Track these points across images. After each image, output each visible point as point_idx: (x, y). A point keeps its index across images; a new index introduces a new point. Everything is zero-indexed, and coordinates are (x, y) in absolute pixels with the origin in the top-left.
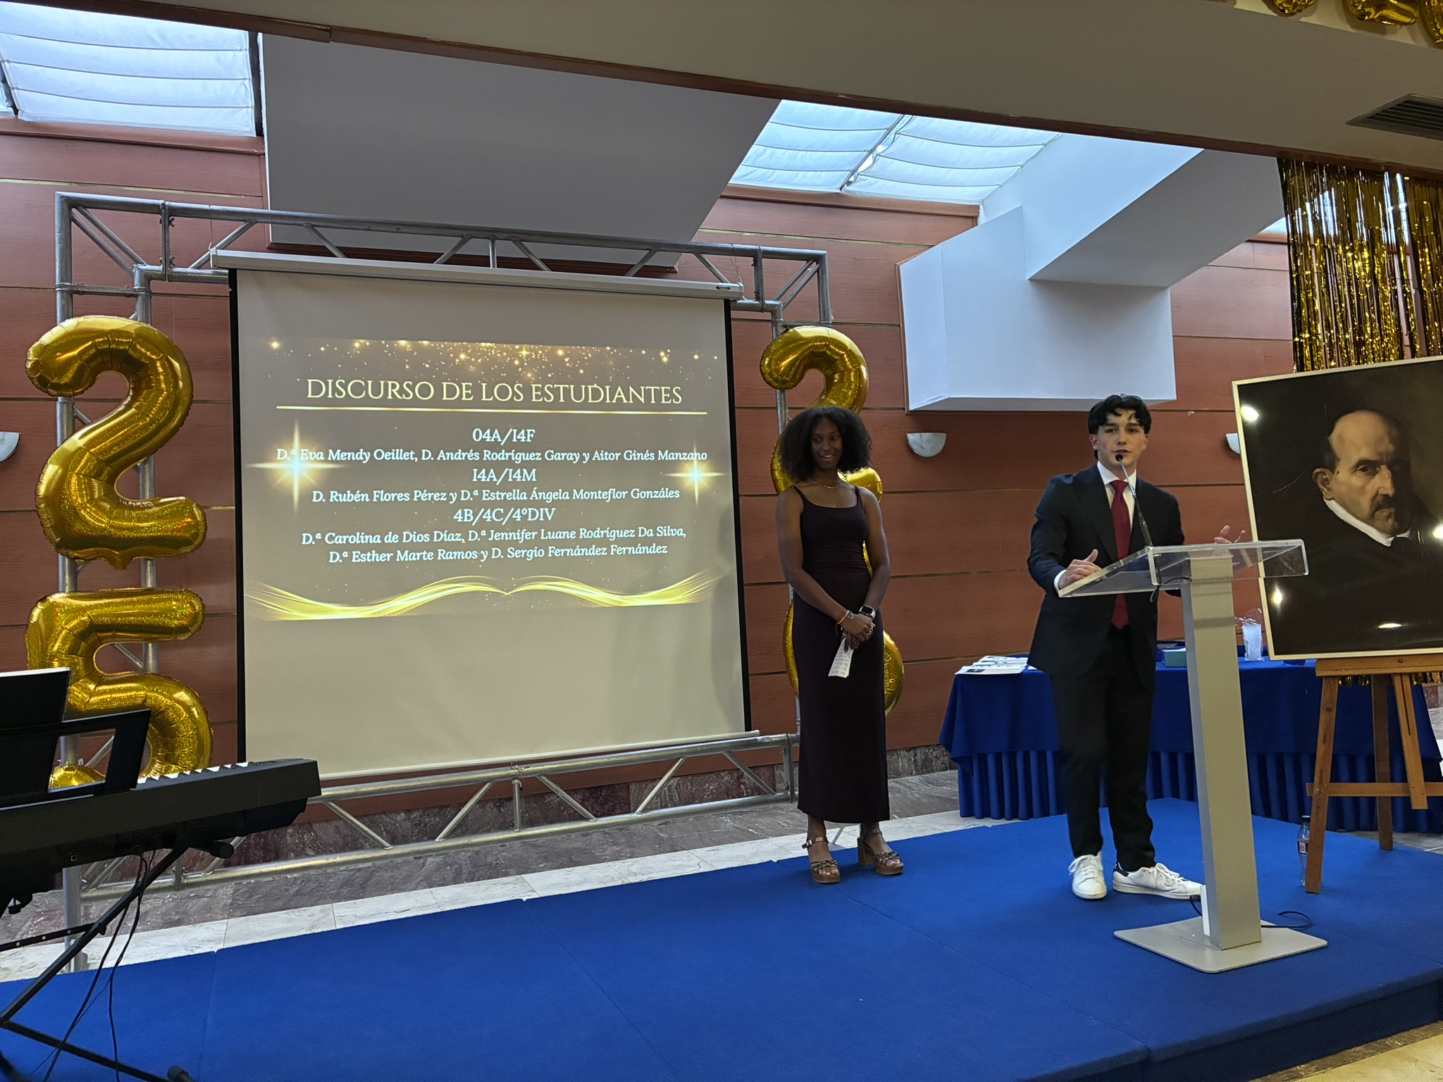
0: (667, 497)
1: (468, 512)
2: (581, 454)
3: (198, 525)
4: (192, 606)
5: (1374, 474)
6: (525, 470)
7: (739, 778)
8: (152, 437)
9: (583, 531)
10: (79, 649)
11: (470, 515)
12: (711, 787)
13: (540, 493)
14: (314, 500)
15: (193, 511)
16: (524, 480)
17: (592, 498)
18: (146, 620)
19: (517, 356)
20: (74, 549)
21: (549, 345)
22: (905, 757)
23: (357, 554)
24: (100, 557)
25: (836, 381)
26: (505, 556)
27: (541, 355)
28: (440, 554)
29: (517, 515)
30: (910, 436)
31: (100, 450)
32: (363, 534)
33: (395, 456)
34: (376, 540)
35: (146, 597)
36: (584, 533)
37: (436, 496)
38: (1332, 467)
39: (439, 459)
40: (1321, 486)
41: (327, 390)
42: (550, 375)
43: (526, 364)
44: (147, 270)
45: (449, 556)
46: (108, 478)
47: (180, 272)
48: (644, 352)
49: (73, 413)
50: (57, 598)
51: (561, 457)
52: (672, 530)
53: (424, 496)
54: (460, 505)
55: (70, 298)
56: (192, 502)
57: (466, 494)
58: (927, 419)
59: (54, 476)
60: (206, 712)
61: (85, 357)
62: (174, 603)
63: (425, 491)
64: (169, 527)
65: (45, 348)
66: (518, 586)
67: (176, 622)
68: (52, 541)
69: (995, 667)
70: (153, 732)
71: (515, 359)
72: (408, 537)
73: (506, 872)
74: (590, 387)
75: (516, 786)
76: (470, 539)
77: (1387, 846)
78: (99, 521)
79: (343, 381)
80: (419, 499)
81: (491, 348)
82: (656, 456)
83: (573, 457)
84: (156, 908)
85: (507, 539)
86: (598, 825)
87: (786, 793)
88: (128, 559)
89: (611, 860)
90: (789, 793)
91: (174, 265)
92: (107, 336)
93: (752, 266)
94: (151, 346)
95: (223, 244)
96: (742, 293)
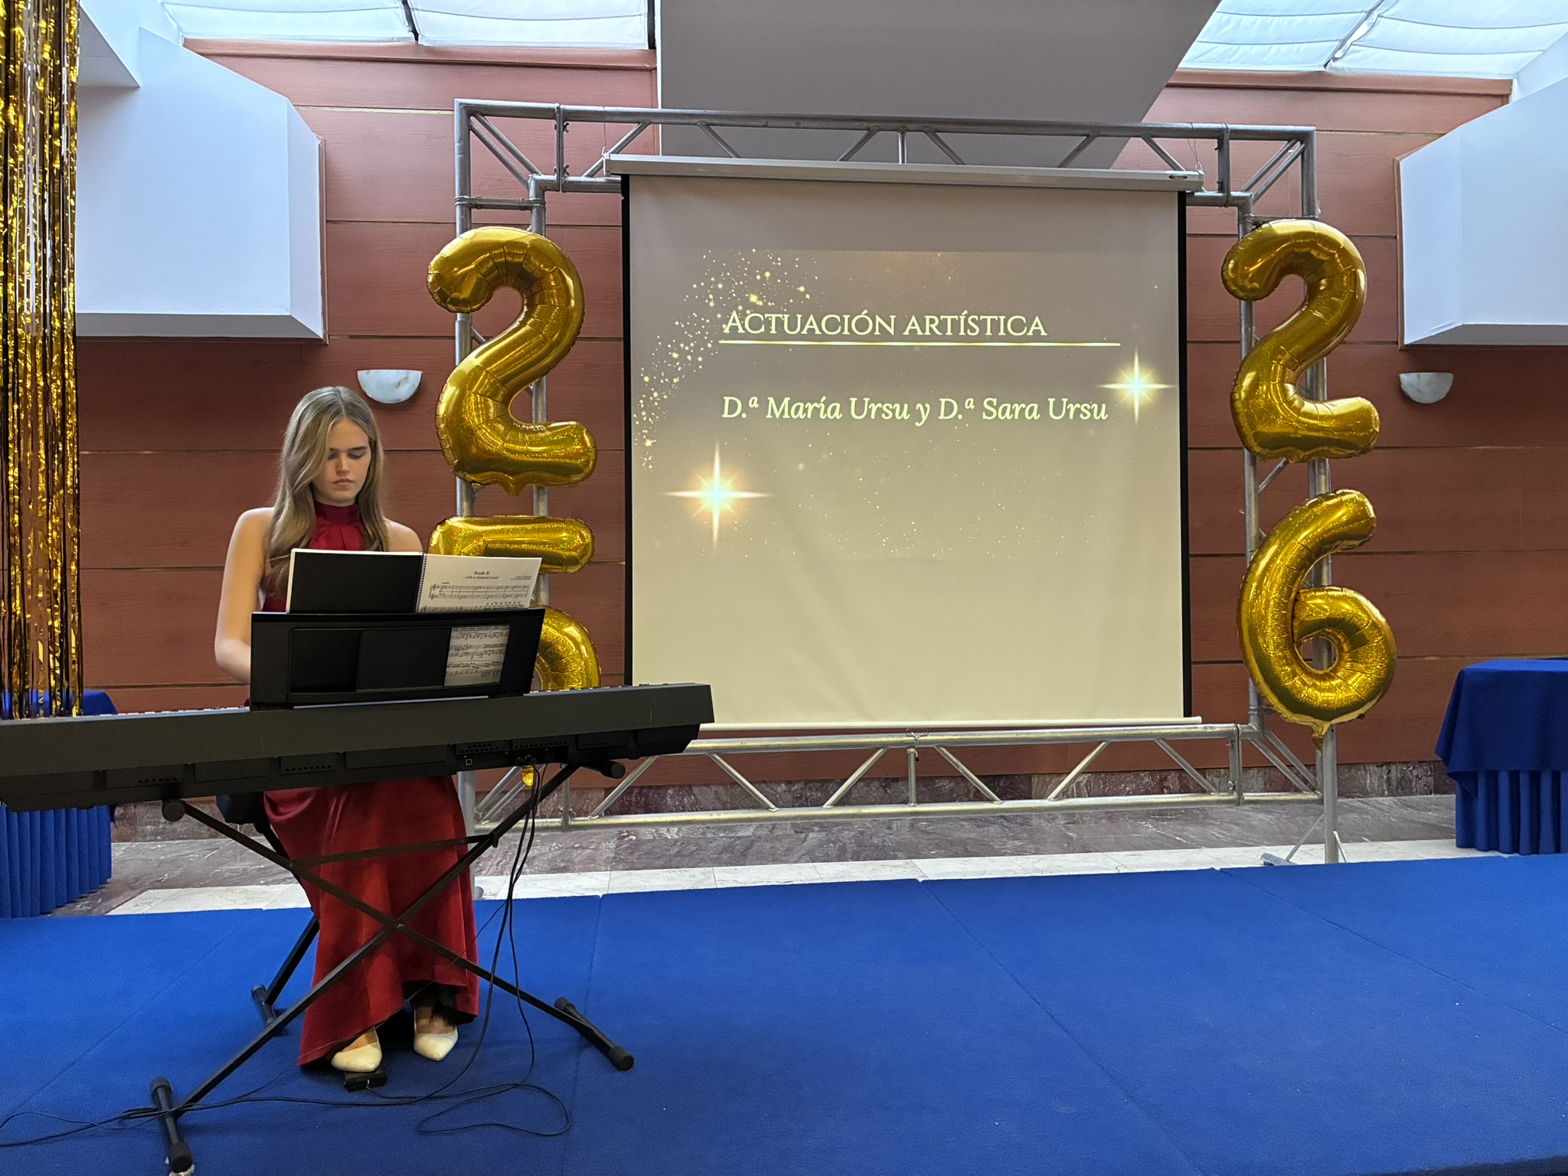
3: (588, 452)
4: (582, 536)
8: (545, 357)
15: (583, 438)
20: (470, 472)
22: (1375, 773)
24: (495, 482)
25: (1322, 288)
30: (1403, 376)
31: (496, 369)
35: (536, 526)
44: (541, 180)
46: (503, 400)
47: (573, 182)
49: (470, 333)
50: (454, 522)
55: (468, 212)
56: (582, 428)
58: (1426, 356)
59: (453, 395)
61: (483, 270)
62: (564, 534)
64: (557, 454)
65: (448, 262)
68: (450, 463)
70: (542, 665)
73: (895, 855)
78: (494, 443)
84: (543, 854)
86: (1004, 809)
87: (1231, 793)
88: (520, 485)
89: (1013, 855)
90: (1235, 793)
91: (568, 174)
92: (504, 249)
93: (1216, 149)
94: (544, 259)
95: (616, 149)
96: (1201, 184)
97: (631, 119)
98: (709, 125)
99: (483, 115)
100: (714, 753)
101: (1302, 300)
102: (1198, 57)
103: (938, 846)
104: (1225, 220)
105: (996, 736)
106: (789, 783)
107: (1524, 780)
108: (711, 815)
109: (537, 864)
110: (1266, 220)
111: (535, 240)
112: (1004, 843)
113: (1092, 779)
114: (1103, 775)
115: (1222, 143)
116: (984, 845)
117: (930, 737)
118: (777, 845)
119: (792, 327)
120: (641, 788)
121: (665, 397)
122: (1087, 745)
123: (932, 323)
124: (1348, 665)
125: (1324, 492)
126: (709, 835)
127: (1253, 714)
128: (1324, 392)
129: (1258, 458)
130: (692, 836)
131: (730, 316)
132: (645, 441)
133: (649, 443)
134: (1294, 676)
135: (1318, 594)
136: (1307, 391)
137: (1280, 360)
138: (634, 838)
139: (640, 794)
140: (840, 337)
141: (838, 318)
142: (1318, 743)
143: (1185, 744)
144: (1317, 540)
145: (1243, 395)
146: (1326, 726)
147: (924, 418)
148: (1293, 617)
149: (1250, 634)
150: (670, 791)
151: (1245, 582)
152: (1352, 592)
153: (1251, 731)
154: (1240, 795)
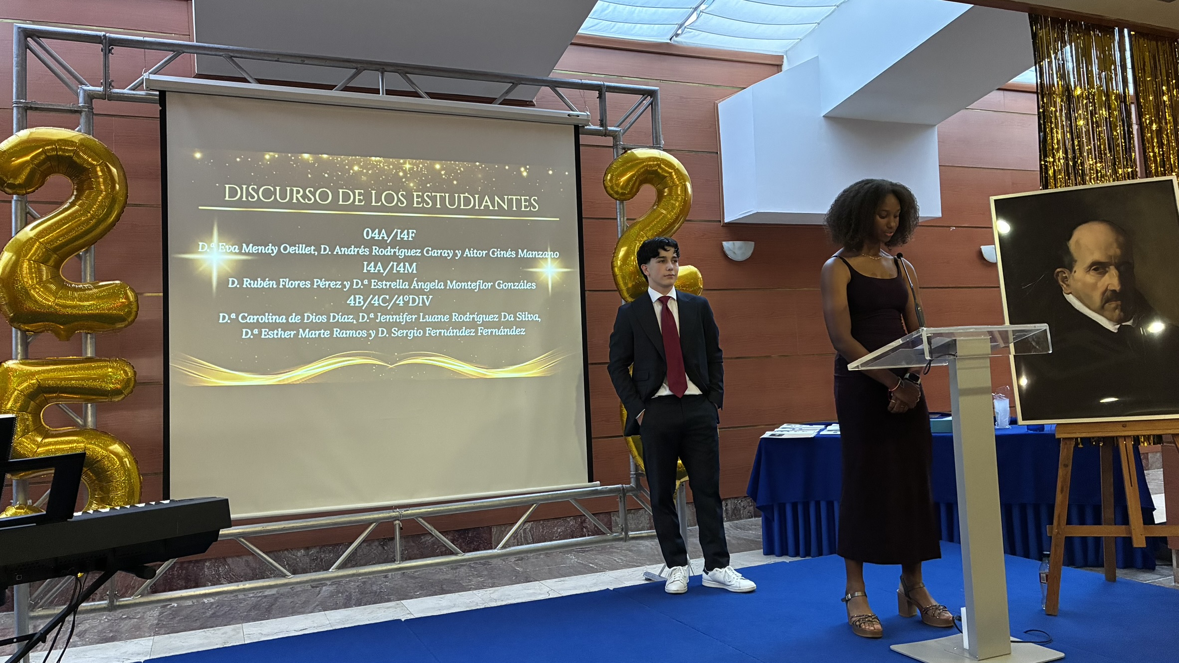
0: (526, 288)
1: (359, 298)
2: (454, 252)
3: (132, 305)
4: (125, 372)
5: (1104, 273)
6: (407, 264)
7: (582, 523)
8: (93, 230)
9: (455, 315)
10: (28, 408)
11: (360, 300)
12: (559, 530)
13: (419, 283)
14: (230, 286)
15: (126, 294)
16: (406, 272)
17: (463, 288)
18: (86, 384)
19: (401, 169)
20: (24, 323)
21: (428, 160)
23: (265, 331)
24: (47, 330)
25: (666, 194)
26: (390, 335)
27: (421, 168)
28: (335, 332)
29: (400, 301)
30: (724, 243)
31: (49, 240)
32: (271, 314)
33: (299, 250)
34: (282, 319)
35: (84, 365)
36: (455, 317)
37: (332, 284)
38: (1070, 267)
39: (335, 253)
40: (1061, 283)
41: (242, 193)
42: (428, 185)
43: (409, 175)
44: (90, 90)
45: (342, 334)
46: (55, 264)
47: (118, 93)
48: (507, 167)
49: (26, 209)
50: (10, 364)
51: (437, 253)
52: (529, 315)
53: (323, 284)
54: (352, 292)
55: (24, 112)
56: (126, 285)
57: (357, 284)
58: (738, 230)
59: (9, 261)
60: (137, 462)
61: (36, 162)
62: (110, 370)
63: (323, 280)
64: (105, 306)
66: (400, 361)
67: (111, 386)
68: (6, 316)
69: (793, 432)
70: (87, 474)
71: (399, 172)
72: (308, 318)
73: (388, 598)
74: (462, 196)
75: (397, 526)
76: (360, 321)
77: (1112, 578)
78: (46, 300)
79: (256, 187)
80: (318, 286)
81: (380, 162)
82: (517, 254)
83: (447, 253)
84: (93, 627)
85: (391, 321)
86: (466, 559)
87: (621, 533)
88: (70, 332)
90: (623, 533)
91: (112, 86)
92: (55, 145)
93: (598, 98)
94: (92, 154)
95: (154, 70)
96: (589, 121)
97: (167, 48)
98: (232, 57)
99: (39, 37)
100: (241, 537)
101: (654, 201)
102: (590, 27)
103: (422, 588)
104: (609, 141)
105: (459, 506)
107: (800, 509)
108: (238, 586)
109: (88, 636)
110: (630, 147)
111: (82, 139)
113: (534, 526)
114: (541, 522)
115: (602, 94)
116: (455, 583)
117: (411, 511)
118: (296, 599)
127: (633, 477)
130: (226, 599)
139: (181, 568)
145: (619, 262)
150: (207, 564)
153: (633, 489)
154: (626, 534)
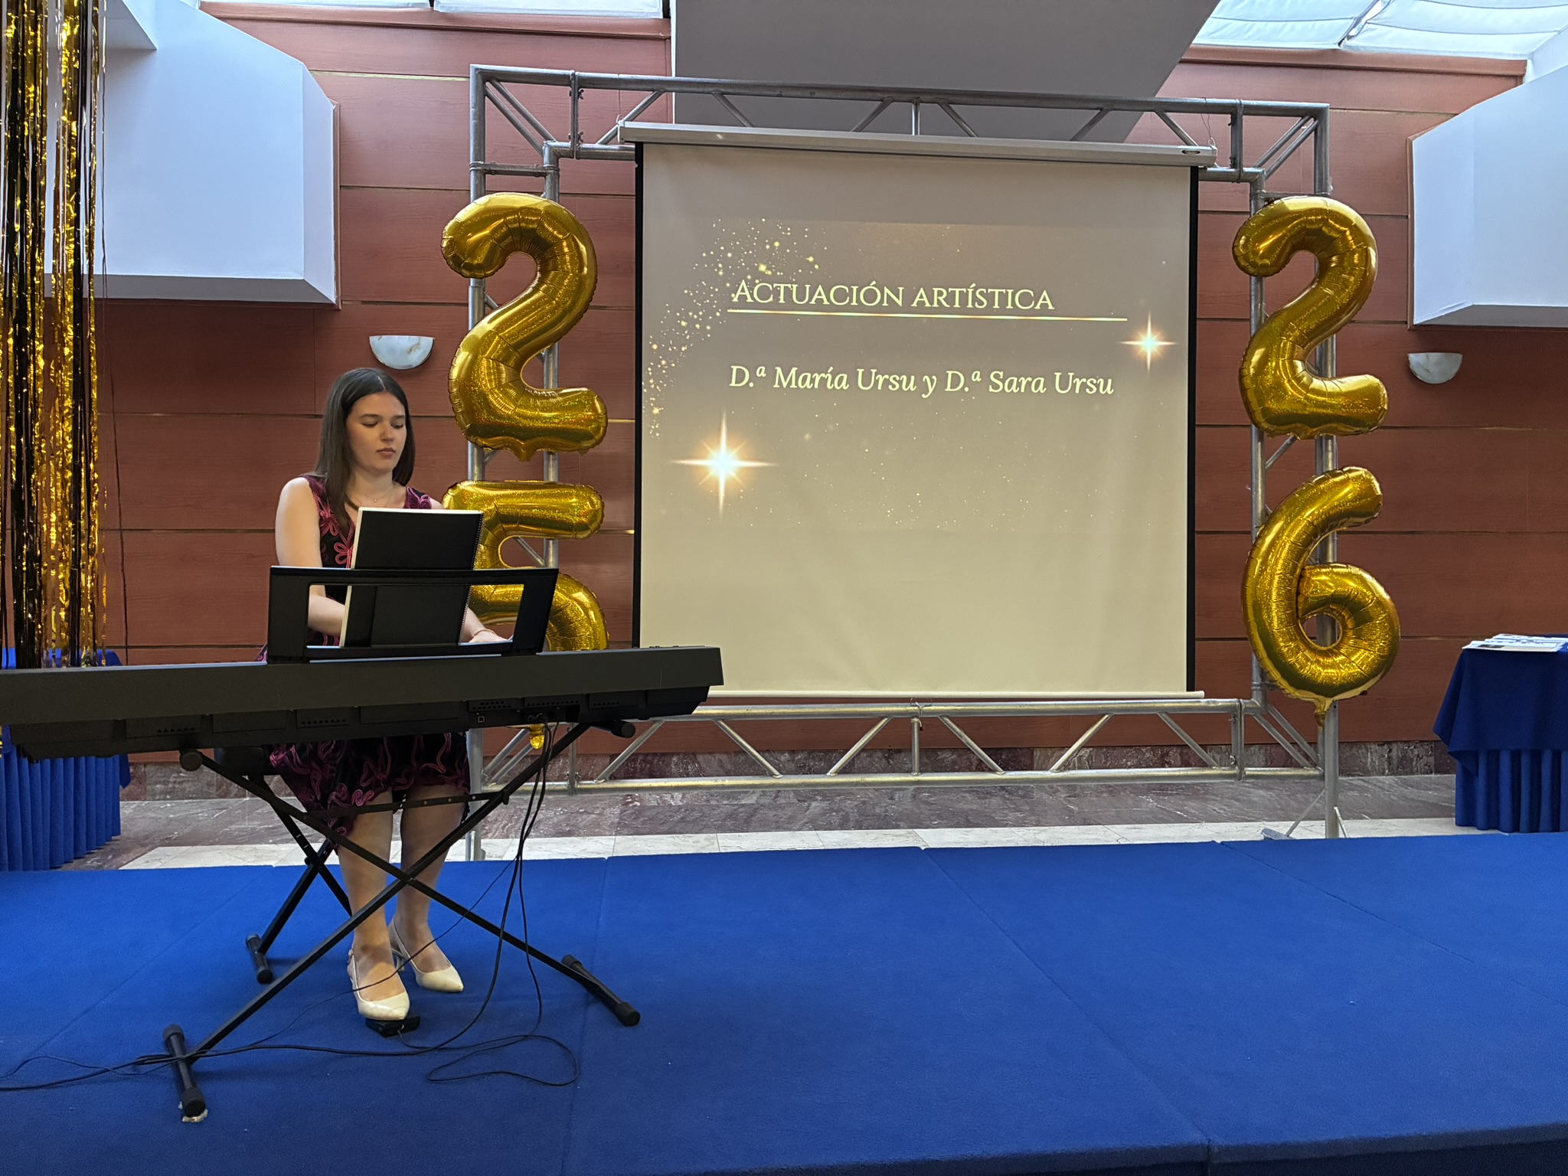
3: (599, 418)
4: (592, 503)
8: (558, 323)
10: (485, 540)
15: (594, 404)
18: (550, 514)
20: (484, 436)
22: (1376, 752)
24: (507, 447)
25: (1333, 265)
30: (1412, 357)
31: (509, 334)
35: (546, 491)
44: (556, 147)
46: (515, 365)
47: (587, 149)
49: (484, 298)
50: (465, 486)
55: (483, 177)
56: (594, 394)
58: (1435, 336)
59: (465, 362)
60: (603, 615)
61: (498, 235)
62: (574, 500)
64: (570, 419)
65: (459, 225)
67: (577, 519)
68: (462, 428)
69: (1519, 645)
70: (551, 628)
75: (916, 725)
78: (506, 408)
84: (547, 818)
86: (1007, 779)
87: (1233, 767)
88: (531, 451)
89: (1014, 826)
90: (1237, 768)
91: (582, 141)
92: (517, 214)
93: (1229, 125)
94: (559, 225)
95: (630, 117)
96: (1214, 159)
97: (645, 87)
98: (723, 93)
99: (499, 81)
100: (720, 719)
101: (1314, 276)
102: (1213, 33)
103: (940, 817)
104: (1235, 197)
105: (1000, 707)
106: (793, 752)
107: (1525, 760)
108: (716, 781)
109: (542, 827)
110: (1279, 196)
111: (549, 206)
112: (1006, 815)
113: (1094, 754)
114: (1105, 750)
115: (1236, 118)
116: (986, 816)
117: (934, 707)
118: (780, 813)
119: (801, 296)
120: (646, 755)
121: (673, 365)
122: (1089, 718)
123: (940, 297)
124: (1351, 642)
125: (1330, 469)
126: (713, 802)
127: (1256, 690)
128: (1331, 369)
129: (1265, 434)
130: (696, 803)
131: (739, 285)
132: (653, 409)
133: (656, 411)
134: (1297, 653)
135: (1324, 570)
136: (1316, 368)
137: (1290, 336)
138: (638, 804)
139: (644, 761)
140: (848, 308)
141: (847, 288)
142: (1319, 719)
143: (1186, 718)
144: (1323, 516)
145: (1252, 371)
146: (1329, 702)
147: (931, 390)
148: (1298, 593)
149: (1254, 610)
150: (675, 759)
151: (1250, 558)
152: (1358, 569)
153: (1254, 706)
154: (1241, 769)
